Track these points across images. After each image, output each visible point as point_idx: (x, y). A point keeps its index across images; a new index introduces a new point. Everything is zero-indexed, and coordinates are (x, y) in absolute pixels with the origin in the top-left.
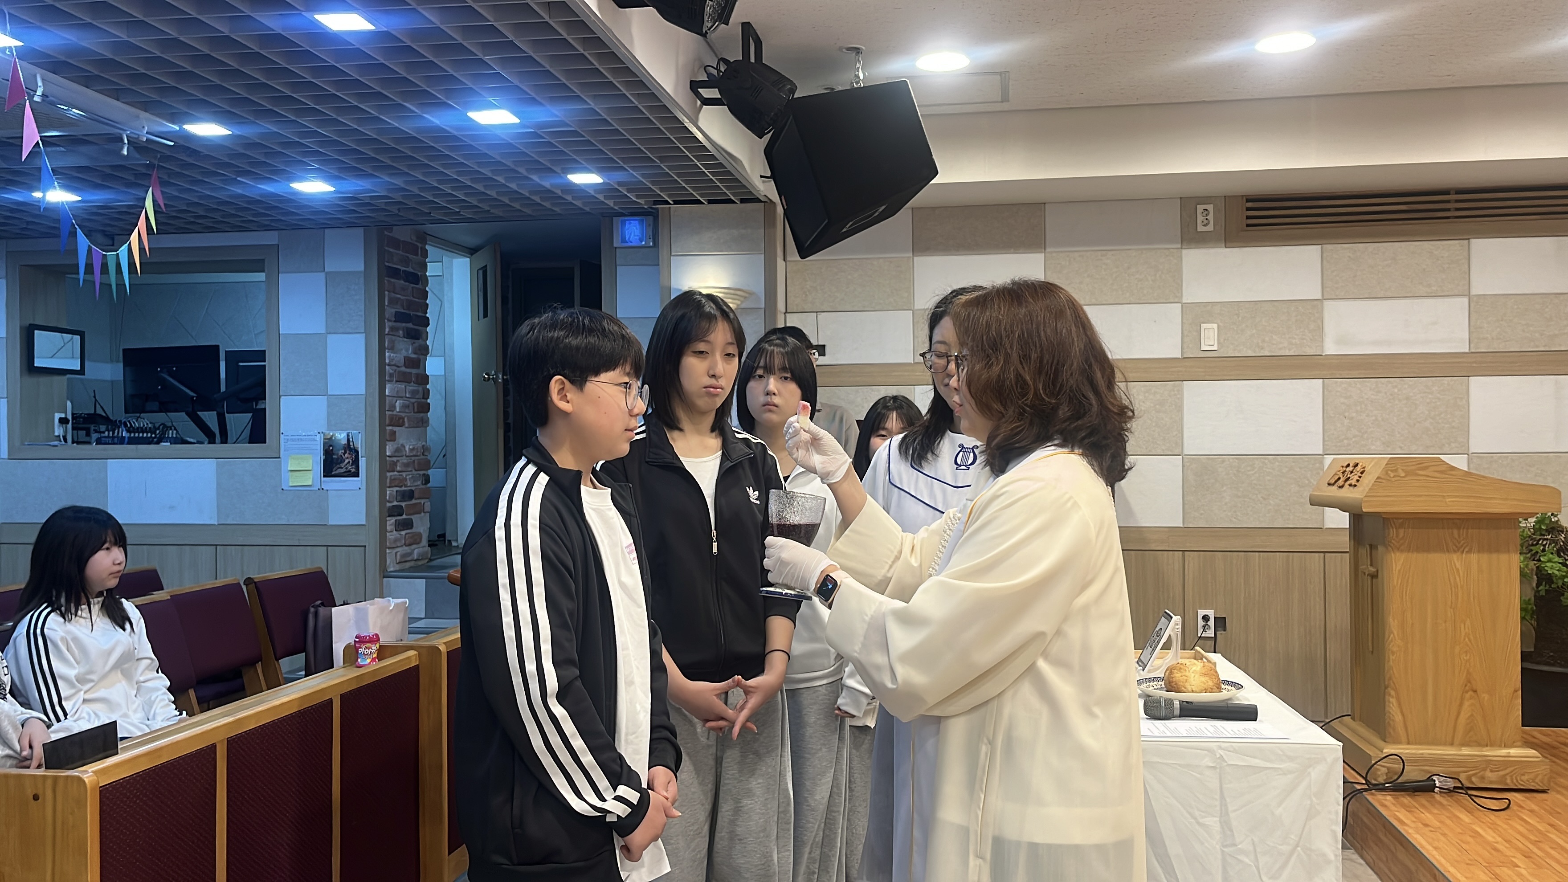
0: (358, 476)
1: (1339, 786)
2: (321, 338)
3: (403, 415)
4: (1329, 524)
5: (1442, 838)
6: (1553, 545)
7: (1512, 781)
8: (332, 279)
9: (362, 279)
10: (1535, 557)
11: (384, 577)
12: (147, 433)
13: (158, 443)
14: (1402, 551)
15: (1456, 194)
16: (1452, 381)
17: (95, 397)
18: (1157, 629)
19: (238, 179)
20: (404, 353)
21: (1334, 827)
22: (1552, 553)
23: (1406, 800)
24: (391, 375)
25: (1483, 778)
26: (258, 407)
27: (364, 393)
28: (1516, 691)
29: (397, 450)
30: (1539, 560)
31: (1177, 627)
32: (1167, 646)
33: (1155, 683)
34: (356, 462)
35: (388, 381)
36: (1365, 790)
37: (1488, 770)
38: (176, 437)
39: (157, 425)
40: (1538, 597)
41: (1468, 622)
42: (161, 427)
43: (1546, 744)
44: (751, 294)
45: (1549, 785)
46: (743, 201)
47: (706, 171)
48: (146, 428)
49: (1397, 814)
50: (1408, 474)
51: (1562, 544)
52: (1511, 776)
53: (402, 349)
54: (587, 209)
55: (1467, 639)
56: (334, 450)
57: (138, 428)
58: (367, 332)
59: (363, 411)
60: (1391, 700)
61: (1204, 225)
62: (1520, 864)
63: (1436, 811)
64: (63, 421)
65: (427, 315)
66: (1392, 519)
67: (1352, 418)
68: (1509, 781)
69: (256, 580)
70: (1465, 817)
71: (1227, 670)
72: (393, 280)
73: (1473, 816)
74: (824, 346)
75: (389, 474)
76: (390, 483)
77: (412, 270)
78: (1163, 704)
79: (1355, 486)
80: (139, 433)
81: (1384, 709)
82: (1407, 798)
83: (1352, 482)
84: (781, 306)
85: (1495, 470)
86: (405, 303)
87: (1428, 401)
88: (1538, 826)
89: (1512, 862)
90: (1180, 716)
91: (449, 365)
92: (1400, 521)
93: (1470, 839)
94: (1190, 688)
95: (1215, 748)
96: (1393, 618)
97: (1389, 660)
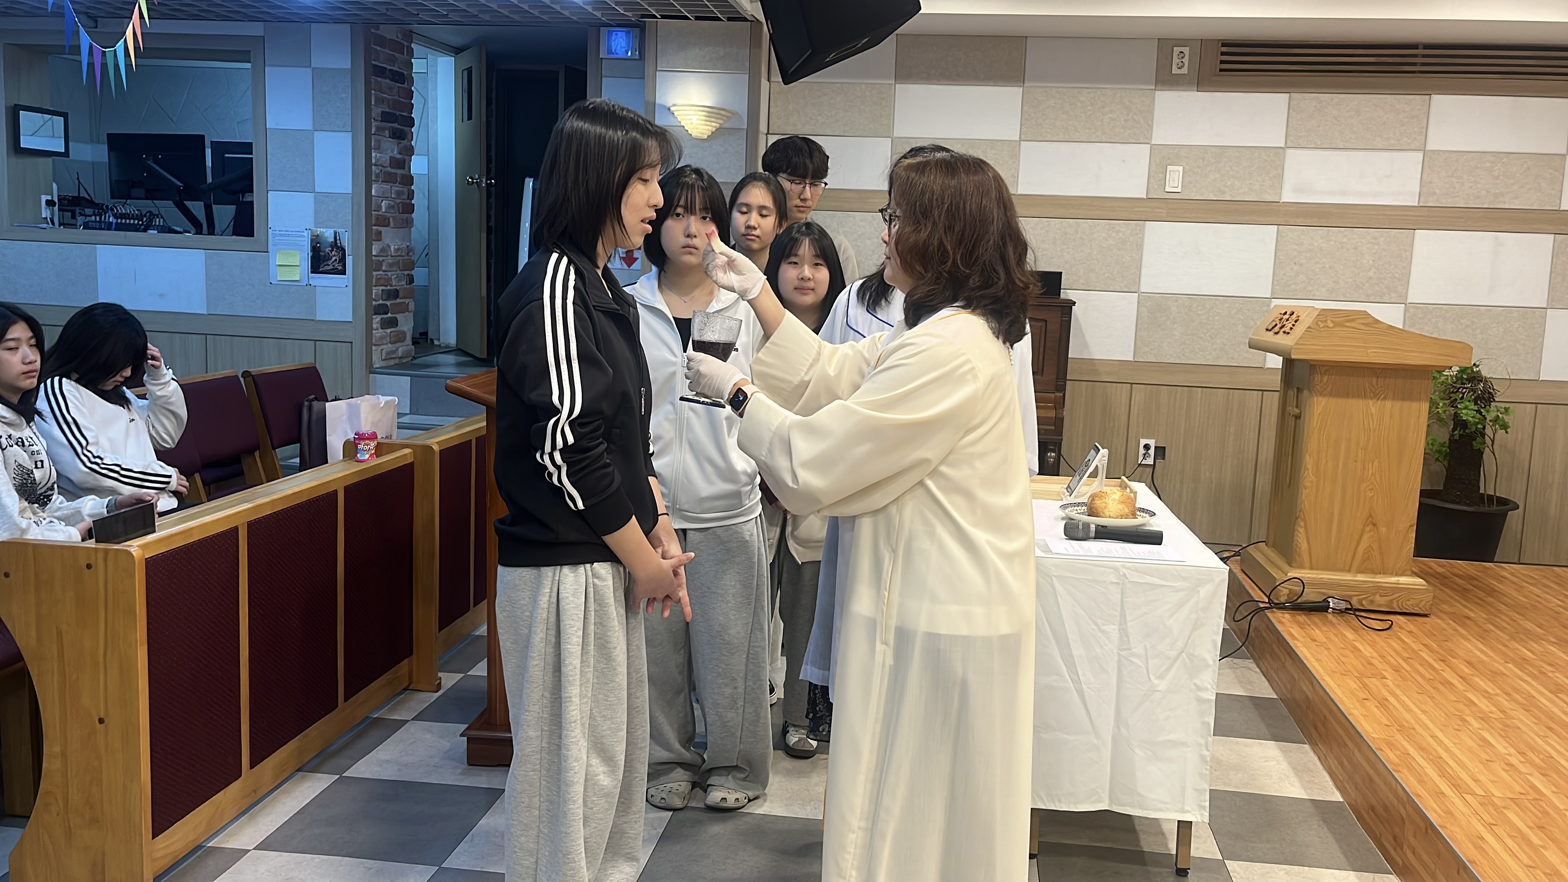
0: (345, 274)
2: (307, 136)
3: (389, 215)
4: (1268, 365)
5: (1326, 652)
6: (1472, 393)
7: (1398, 605)
8: (318, 75)
9: (349, 77)
10: (1453, 404)
11: (371, 373)
12: (134, 219)
13: (145, 231)
14: (1325, 395)
15: (1424, 49)
16: (1398, 233)
17: (78, 179)
18: (1086, 460)
20: (390, 153)
21: (1215, 638)
22: (1469, 401)
23: (1302, 618)
24: (377, 176)
25: (1372, 602)
26: (244, 200)
27: (350, 192)
28: (1412, 526)
29: (383, 250)
30: (1457, 407)
31: (1104, 459)
32: (1094, 475)
33: (1080, 508)
35: (375, 181)
36: (1267, 608)
37: (1378, 595)
38: (163, 225)
39: (144, 213)
40: (1452, 441)
41: (1376, 463)
42: (148, 214)
43: (1435, 573)
44: (734, 113)
45: (1431, 609)
46: (730, 19)
48: (133, 215)
49: (1291, 629)
50: (1336, 324)
51: (1480, 392)
52: (1398, 601)
53: (388, 149)
54: (575, 18)
55: (1373, 478)
57: (125, 214)
58: (354, 131)
59: (350, 210)
60: (1300, 529)
61: (1179, 68)
62: (1388, 677)
63: (1325, 629)
64: (50, 203)
65: (412, 116)
66: (1319, 365)
67: (1301, 265)
68: (1395, 605)
69: (253, 374)
70: (1350, 635)
71: (1146, 498)
72: (379, 79)
73: (1359, 635)
75: (374, 273)
76: (376, 282)
77: (398, 70)
78: (1080, 527)
79: (1288, 333)
80: (126, 219)
81: (1293, 537)
82: (1303, 616)
83: (1287, 329)
84: (763, 128)
85: (1429, 320)
86: (391, 102)
87: (1374, 251)
88: (1413, 645)
89: (1382, 674)
90: (1095, 538)
91: (432, 165)
92: (1325, 368)
93: (1348, 652)
94: (1107, 514)
95: (1119, 567)
96: (1310, 456)
97: (1302, 494)
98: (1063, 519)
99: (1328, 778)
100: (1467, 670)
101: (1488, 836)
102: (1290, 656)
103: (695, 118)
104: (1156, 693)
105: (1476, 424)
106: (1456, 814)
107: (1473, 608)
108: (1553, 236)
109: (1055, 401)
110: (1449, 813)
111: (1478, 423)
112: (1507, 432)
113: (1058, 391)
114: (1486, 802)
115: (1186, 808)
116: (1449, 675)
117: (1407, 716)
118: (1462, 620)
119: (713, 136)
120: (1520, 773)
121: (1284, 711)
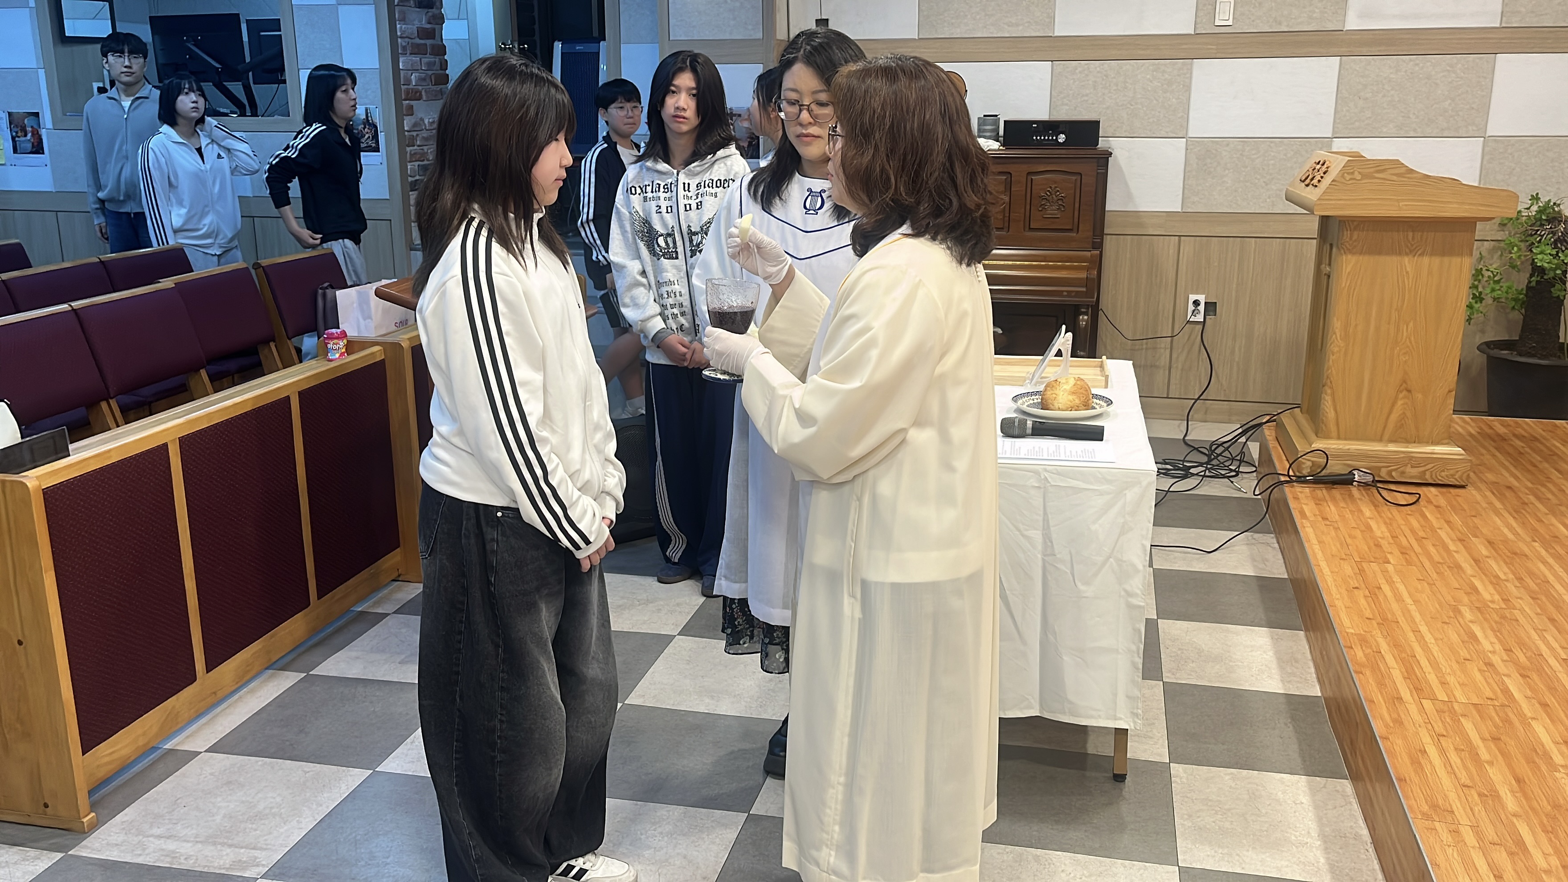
0: (379, 151)
1: (1151, 507)
2: (332, 11)
3: (420, 88)
5: (1333, 533)
6: (1550, 235)
7: (1431, 476)
11: (411, 250)
14: (1354, 254)
16: (1481, 58)
20: (417, 24)
21: (1144, 542)
22: (1548, 245)
23: (1322, 492)
24: (404, 48)
25: (1403, 473)
27: (378, 67)
28: (1450, 391)
29: (415, 125)
30: (1533, 251)
33: (1036, 397)
34: (375, 137)
35: (401, 54)
36: (1287, 482)
37: (1410, 465)
40: (1528, 288)
41: (1411, 325)
45: (1469, 480)
49: (1304, 507)
50: (1364, 176)
51: (1560, 234)
52: (1432, 472)
53: (413, 20)
55: (1407, 341)
56: (354, 124)
58: (376, 4)
59: (378, 86)
60: (1327, 398)
62: (1392, 561)
63: (1342, 504)
66: (1349, 220)
67: (1366, 99)
68: (1428, 476)
69: (264, 265)
70: (1367, 511)
73: (1378, 512)
74: (827, 20)
75: (408, 149)
76: (410, 158)
78: (1016, 424)
79: (1316, 186)
81: (1320, 406)
82: (1324, 491)
83: (1315, 182)
85: (1511, 154)
87: (1450, 80)
88: (1434, 522)
89: (1386, 557)
90: (1032, 435)
91: (472, 29)
92: (1356, 223)
93: (1358, 533)
94: (1056, 405)
95: (1040, 470)
96: (1337, 320)
97: (1329, 361)
99: (1313, 670)
100: (1485, 553)
101: (1432, 751)
104: (1086, 599)
105: (1555, 270)
106: (1406, 723)
107: (1521, 477)
109: (1091, 260)
110: (1399, 722)
111: (1557, 269)
113: (1094, 248)
114: (1446, 708)
115: (1118, 715)
116: (1463, 558)
117: (1395, 606)
118: (1501, 490)
120: (1498, 673)
121: (1290, 593)
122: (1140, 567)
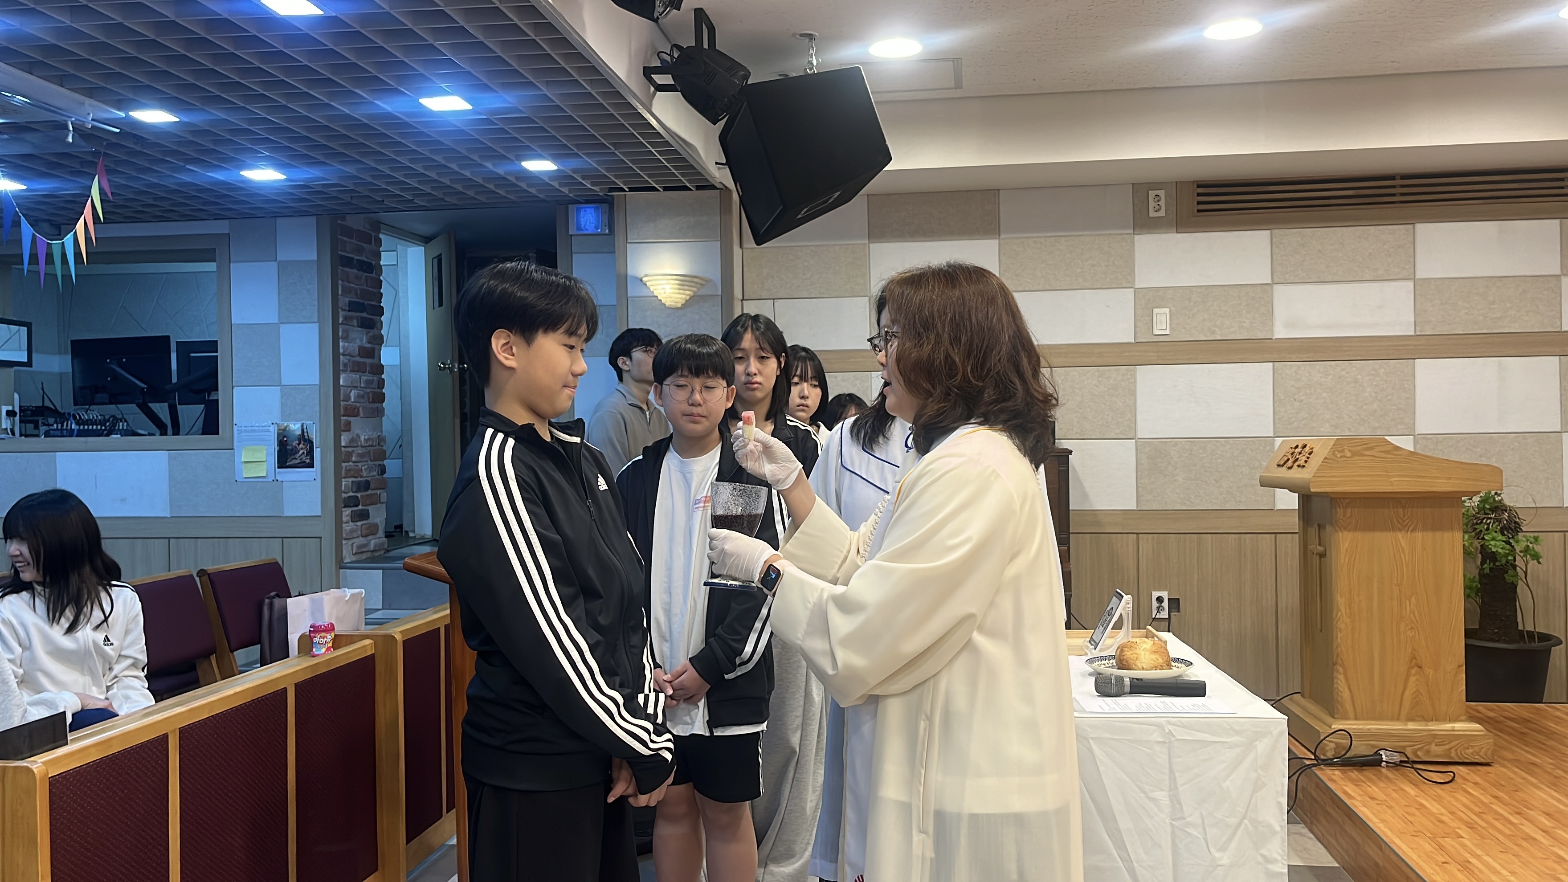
0: (313, 467)
1: (1285, 760)
2: (274, 328)
3: (358, 405)
4: (1280, 506)
5: (1389, 811)
6: (1497, 523)
7: (1457, 754)
8: (283, 267)
9: (315, 267)
10: (1479, 535)
11: (341, 568)
12: (97, 425)
13: (108, 435)
14: (1349, 530)
15: (1402, 179)
16: (1398, 363)
17: (43, 389)
18: (1108, 609)
19: (187, 166)
20: (359, 343)
21: (1280, 799)
22: (1496, 532)
23: (1354, 774)
24: (345, 365)
25: (1428, 752)
26: (210, 398)
27: (318, 383)
28: (1460, 666)
29: (352, 440)
30: (1483, 539)
31: (1128, 606)
32: (1118, 626)
33: (1107, 661)
34: (311, 453)
36: (1314, 765)
37: (1434, 744)
38: (127, 429)
39: (107, 417)
40: (1482, 575)
41: (1413, 599)
42: (111, 419)
43: (1489, 718)
44: (709, 281)
45: (1493, 758)
46: (698, 188)
47: (660, 158)
48: (96, 420)
49: (1345, 788)
50: (1354, 454)
51: (1505, 522)
52: (1456, 750)
53: (355, 339)
54: (541, 196)
55: (1412, 615)
57: (87, 420)
58: (320, 321)
59: (317, 401)
60: (1339, 677)
61: (1156, 211)
62: (1463, 835)
63: (1382, 785)
64: (11, 414)
65: (382, 305)
66: (1340, 498)
67: (1301, 401)
68: (1453, 754)
69: (209, 572)
70: (1411, 790)
71: (1177, 647)
72: (347, 269)
73: (1420, 789)
75: (343, 465)
76: (346, 474)
77: (366, 259)
78: (1113, 682)
79: (1304, 466)
80: (88, 425)
81: (1333, 685)
82: (1355, 772)
83: (1301, 463)
84: (738, 293)
85: (1441, 451)
86: (359, 292)
87: (1375, 383)
88: (1482, 797)
89: (1456, 832)
90: (1131, 693)
91: (405, 355)
92: (1347, 501)
93: (1412, 810)
94: (1140, 666)
95: (1164, 723)
96: (1341, 596)
97: (1337, 637)
98: (1091, 674)
100: (1547, 822)
102: (1349, 817)
103: (668, 287)
104: (1219, 868)
105: (1507, 555)
107: (1537, 753)
108: (1557, 358)
111: (1508, 555)
112: (1539, 563)
116: (1528, 829)
118: (1530, 767)
119: (687, 304)
122: (1278, 829)
